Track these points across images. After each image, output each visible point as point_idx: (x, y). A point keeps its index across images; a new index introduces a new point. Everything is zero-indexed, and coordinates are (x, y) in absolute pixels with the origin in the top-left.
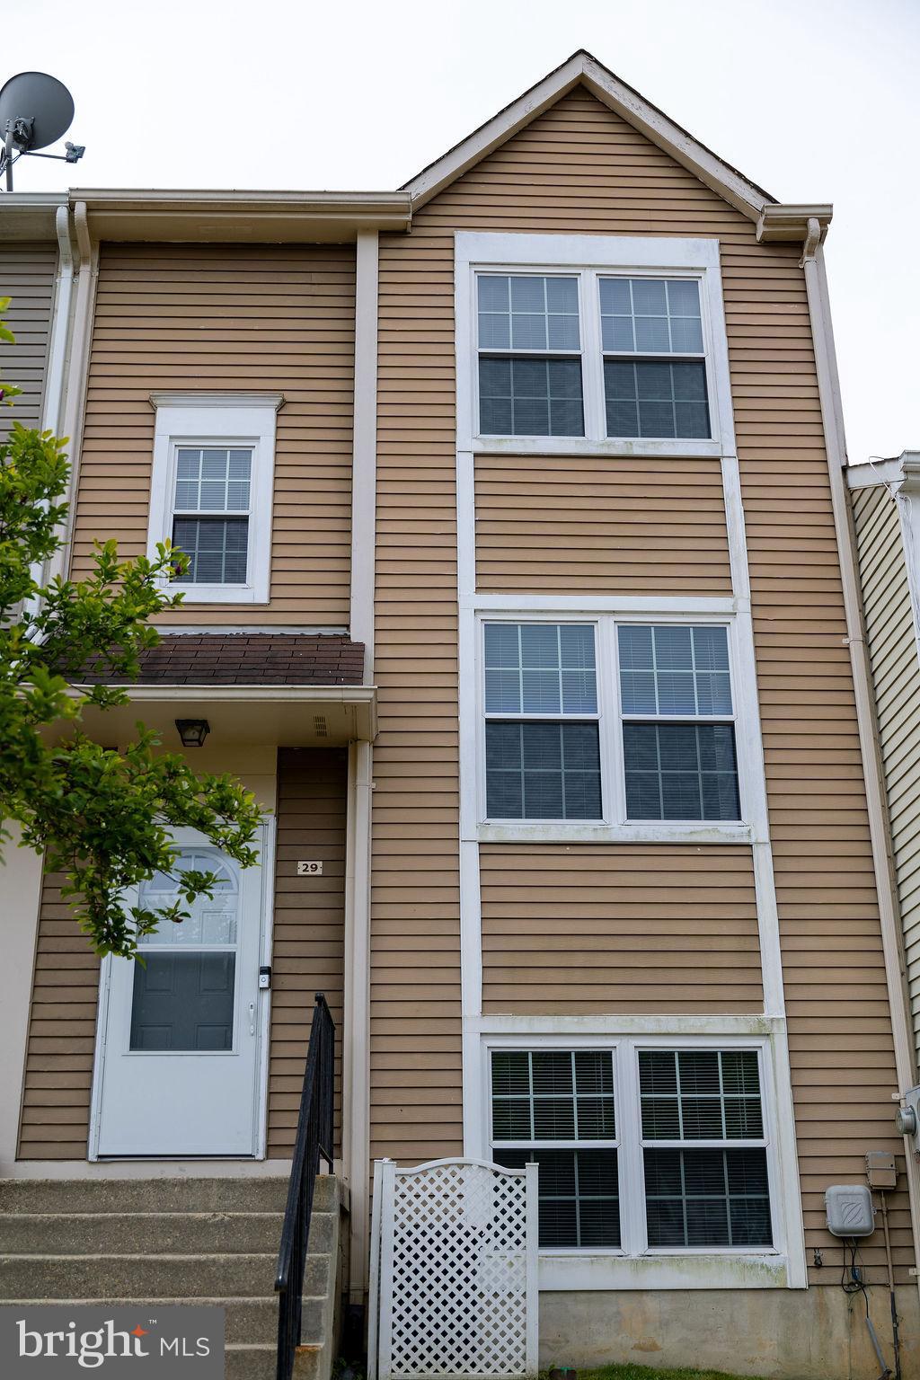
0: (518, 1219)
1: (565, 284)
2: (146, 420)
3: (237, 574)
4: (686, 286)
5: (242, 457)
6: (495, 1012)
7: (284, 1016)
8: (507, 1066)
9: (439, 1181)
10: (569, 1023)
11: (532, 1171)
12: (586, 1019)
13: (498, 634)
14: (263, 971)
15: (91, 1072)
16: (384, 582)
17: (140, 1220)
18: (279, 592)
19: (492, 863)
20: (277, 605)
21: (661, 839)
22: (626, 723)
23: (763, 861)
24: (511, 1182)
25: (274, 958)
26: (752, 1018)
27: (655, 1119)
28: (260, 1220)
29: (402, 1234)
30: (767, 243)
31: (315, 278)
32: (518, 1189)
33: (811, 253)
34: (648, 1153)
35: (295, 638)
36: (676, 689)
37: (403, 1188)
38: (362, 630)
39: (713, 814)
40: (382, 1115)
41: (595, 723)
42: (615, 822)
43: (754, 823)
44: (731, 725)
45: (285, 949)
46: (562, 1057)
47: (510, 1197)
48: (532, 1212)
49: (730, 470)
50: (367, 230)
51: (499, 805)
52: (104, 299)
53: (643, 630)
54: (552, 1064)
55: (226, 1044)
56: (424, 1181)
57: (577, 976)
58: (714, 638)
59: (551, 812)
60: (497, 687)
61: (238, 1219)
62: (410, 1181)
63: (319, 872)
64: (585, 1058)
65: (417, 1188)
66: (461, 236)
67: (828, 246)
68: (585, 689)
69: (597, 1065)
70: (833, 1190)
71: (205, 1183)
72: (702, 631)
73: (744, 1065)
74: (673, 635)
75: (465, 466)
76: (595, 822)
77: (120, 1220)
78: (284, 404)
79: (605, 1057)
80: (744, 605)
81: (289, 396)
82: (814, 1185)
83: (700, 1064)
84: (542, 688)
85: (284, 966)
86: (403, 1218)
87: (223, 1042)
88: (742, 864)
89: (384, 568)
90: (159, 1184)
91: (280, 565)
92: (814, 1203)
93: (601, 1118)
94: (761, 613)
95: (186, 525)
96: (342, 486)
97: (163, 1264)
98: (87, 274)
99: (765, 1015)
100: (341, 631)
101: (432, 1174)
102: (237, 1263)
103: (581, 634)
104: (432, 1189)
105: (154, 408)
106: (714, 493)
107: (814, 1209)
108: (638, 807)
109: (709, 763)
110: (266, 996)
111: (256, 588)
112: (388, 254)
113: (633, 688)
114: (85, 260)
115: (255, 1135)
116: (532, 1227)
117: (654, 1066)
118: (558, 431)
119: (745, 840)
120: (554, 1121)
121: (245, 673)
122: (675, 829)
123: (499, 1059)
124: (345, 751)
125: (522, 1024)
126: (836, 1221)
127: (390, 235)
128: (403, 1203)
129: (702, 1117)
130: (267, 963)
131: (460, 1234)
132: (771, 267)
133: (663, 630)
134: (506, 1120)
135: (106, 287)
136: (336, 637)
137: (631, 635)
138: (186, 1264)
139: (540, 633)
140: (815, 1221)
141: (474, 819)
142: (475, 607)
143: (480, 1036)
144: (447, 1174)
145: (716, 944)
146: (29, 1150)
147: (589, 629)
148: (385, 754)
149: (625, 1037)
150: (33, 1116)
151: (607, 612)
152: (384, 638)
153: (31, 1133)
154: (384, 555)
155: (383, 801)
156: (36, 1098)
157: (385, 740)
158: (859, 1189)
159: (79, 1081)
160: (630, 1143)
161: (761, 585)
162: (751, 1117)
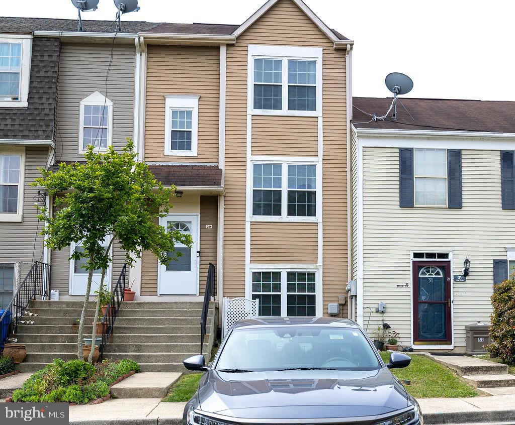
1: (278, 63)
2: (163, 102)
3: (189, 147)
4: (313, 63)
5: (189, 113)
6: (253, 263)
7: (203, 263)
8: (256, 275)
10: (271, 266)
12: (275, 265)
13: (257, 167)
14: (198, 252)
15: (157, 275)
16: (227, 152)
18: (200, 153)
19: (254, 227)
20: (200, 157)
21: (296, 221)
22: (288, 191)
23: (320, 227)
25: (200, 249)
26: (315, 265)
27: (290, 288)
28: (198, 311)
30: (336, 50)
31: (209, 57)
33: (348, 54)
34: (288, 296)
36: (302, 182)
38: (221, 166)
39: (309, 215)
40: (226, 286)
41: (281, 191)
42: (284, 217)
43: (319, 217)
44: (315, 192)
45: (203, 247)
46: (269, 273)
49: (320, 120)
50: (223, 44)
51: (256, 212)
52: (150, 63)
53: (295, 166)
54: (266, 275)
55: (189, 269)
57: (273, 255)
58: (312, 168)
59: (269, 214)
60: (256, 181)
62: (231, 302)
63: (211, 228)
64: (274, 274)
65: (232, 304)
66: (250, 47)
68: (279, 182)
69: (277, 275)
70: (330, 304)
71: (186, 303)
72: (309, 166)
73: (312, 276)
74: (302, 167)
75: (249, 118)
76: (279, 216)
78: (200, 97)
79: (279, 274)
80: (321, 160)
81: (202, 95)
82: (326, 303)
83: (301, 275)
84: (267, 181)
85: (203, 251)
86: (229, 310)
87: (188, 268)
88: (315, 228)
89: (227, 148)
91: (200, 145)
92: (325, 307)
93: (277, 288)
94: (325, 161)
95: (175, 133)
96: (216, 122)
97: (178, 319)
98: (144, 55)
99: (317, 264)
100: (216, 164)
102: (193, 319)
103: (278, 167)
105: (165, 98)
106: (315, 127)
107: (325, 308)
108: (290, 213)
109: (309, 201)
110: (199, 258)
111: (194, 152)
112: (229, 52)
113: (290, 182)
114: (143, 51)
115: (197, 290)
116: (257, 312)
117: (291, 276)
118: (275, 108)
119: (316, 222)
121: (192, 180)
122: (300, 219)
123: (254, 274)
124: (217, 197)
125: (260, 266)
126: (330, 311)
127: (230, 46)
128: (229, 307)
129: (301, 288)
130: (199, 250)
131: (245, 313)
132: (336, 57)
133: (299, 166)
134: (255, 287)
136: (215, 166)
137: (291, 167)
138: (183, 319)
139: (267, 167)
140: (325, 311)
141: (249, 216)
142: (251, 159)
143: (250, 268)
144: (242, 301)
145: (308, 247)
146: (143, 293)
147: (280, 166)
148: (228, 199)
149: (284, 269)
150: (144, 285)
151: (285, 161)
152: (227, 168)
153: (143, 289)
154: (227, 144)
155: (227, 211)
156: (144, 281)
157: (227, 195)
158: (336, 304)
159: (154, 277)
160: (284, 293)
161: (326, 154)
162: (312, 288)
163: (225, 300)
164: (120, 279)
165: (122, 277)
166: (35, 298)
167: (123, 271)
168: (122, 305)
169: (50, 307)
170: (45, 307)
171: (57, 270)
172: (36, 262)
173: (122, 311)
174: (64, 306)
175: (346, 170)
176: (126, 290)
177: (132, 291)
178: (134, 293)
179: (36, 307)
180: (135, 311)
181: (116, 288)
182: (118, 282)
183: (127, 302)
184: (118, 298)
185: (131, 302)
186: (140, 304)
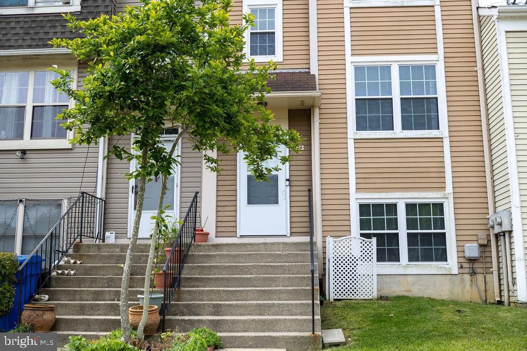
0: (370, 254)
3: (272, 52)
5: (272, 11)
6: (360, 192)
7: (294, 194)
8: (364, 208)
9: (346, 243)
10: (383, 195)
11: (374, 240)
12: (389, 194)
13: (359, 70)
14: (287, 180)
15: (236, 211)
16: (321, 53)
17: (262, 254)
18: (286, 57)
19: (358, 145)
20: (286, 62)
21: (413, 137)
22: (401, 99)
23: (446, 143)
24: (368, 243)
25: (290, 176)
26: (442, 193)
27: (411, 224)
28: (296, 254)
29: (335, 258)
32: (370, 245)
34: (408, 234)
35: (292, 73)
36: (418, 87)
37: (335, 245)
38: (314, 70)
39: (430, 128)
40: (325, 223)
41: (391, 99)
42: (398, 131)
43: (444, 131)
44: (437, 98)
45: (294, 173)
46: (381, 205)
47: (368, 247)
48: (375, 252)
49: (438, 10)
51: (360, 127)
53: (407, 67)
54: (378, 208)
55: (276, 202)
56: (342, 243)
57: (386, 180)
58: (431, 68)
59: (377, 128)
60: (359, 88)
61: (290, 253)
62: (337, 243)
63: (303, 149)
64: (388, 205)
65: (340, 245)
68: (388, 88)
69: (392, 208)
70: (467, 245)
71: (279, 244)
72: (427, 67)
73: (439, 207)
74: (417, 68)
75: (347, 12)
76: (391, 131)
77: (256, 254)
79: (395, 205)
80: (442, 58)
82: (461, 244)
83: (424, 207)
84: (373, 88)
85: (293, 178)
86: (335, 253)
88: (439, 144)
89: (321, 49)
90: (265, 244)
91: (286, 48)
92: (461, 249)
93: (394, 224)
94: (447, 60)
95: (255, 36)
99: (446, 192)
100: (307, 70)
101: (344, 241)
103: (387, 69)
104: (344, 245)
106: (432, 18)
107: (461, 251)
108: (405, 127)
109: (429, 111)
110: (288, 187)
111: (278, 57)
113: (404, 87)
115: (287, 230)
116: (375, 256)
117: (410, 208)
119: (441, 136)
120: (379, 224)
121: (279, 87)
122: (418, 133)
123: (361, 206)
124: (310, 110)
125: (368, 195)
126: (467, 254)
128: (335, 249)
129: (426, 224)
130: (288, 178)
131: (353, 258)
133: (414, 67)
134: (364, 224)
136: (305, 72)
137: (403, 69)
139: (373, 69)
140: (461, 254)
141: (352, 131)
142: (351, 61)
143: (355, 199)
144: (348, 240)
145: (431, 170)
146: (219, 234)
147: (389, 68)
148: (323, 111)
149: (401, 199)
150: (219, 224)
151: (395, 61)
152: (322, 72)
153: (219, 229)
154: (321, 44)
155: (323, 126)
156: (220, 219)
157: (323, 106)
158: (475, 245)
159: (233, 214)
160: (403, 231)
161: (448, 50)
162: (441, 224)
163: (330, 240)
164: (190, 210)
165: (193, 209)
166: (81, 240)
167: (193, 201)
168: (192, 248)
169: (99, 251)
170: (94, 252)
171: (114, 206)
172: (83, 193)
173: (193, 255)
174: (117, 250)
175: (476, 69)
176: (197, 230)
177: (205, 230)
178: (207, 234)
179: (82, 253)
180: (209, 256)
181: (186, 218)
182: (188, 215)
183: (199, 244)
184: (186, 240)
185: (204, 243)
186: (216, 246)
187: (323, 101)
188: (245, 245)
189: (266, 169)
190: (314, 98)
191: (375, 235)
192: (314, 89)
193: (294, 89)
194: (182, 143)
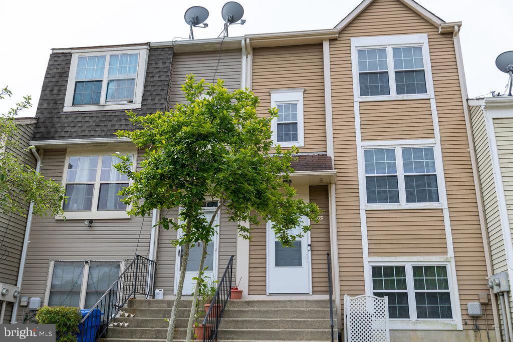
0: (383, 311)
1: (383, 51)
2: (268, 97)
3: (295, 138)
4: (419, 49)
5: (295, 106)
6: (372, 256)
7: (315, 257)
8: (376, 270)
9: (361, 301)
10: (392, 259)
11: (386, 298)
12: (397, 257)
13: (368, 153)
14: (309, 245)
15: (266, 272)
16: (336, 139)
17: (287, 310)
18: (307, 143)
19: (369, 215)
20: (307, 147)
21: (417, 208)
22: (405, 176)
23: (446, 214)
24: (381, 301)
26: (445, 257)
27: (418, 284)
28: (318, 310)
29: (352, 314)
30: (442, 34)
31: (312, 54)
32: (382, 303)
33: (455, 36)
34: (416, 293)
35: (312, 156)
36: (420, 166)
37: (352, 303)
38: (330, 153)
39: (431, 200)
40: (343, 283)
41: (397, 176)
42: (403, 204)
43: (443, 203)
44: (436, 175)
45: (314, 240)
46: (391, 268)
47: (381, 305)
48: (387, 309)
49: (433, 102)
50: (326, 39)
51: (370, 200)
52: (255, 64)
53: (409, 149)
54: (388, 270)
55: (300, 265)
56: (357, 301)
57: (395, 246)
58: (429, 151)
59: (385, 201)
60: (368, 167)
61: (312, 310)
62: (354, 301)
63: (322, 219)
64: (397, 268)
65: (356, 303)
66: (352, 39)
67: (460, 33)
68: (393, 167)
69: (401, 270)
70: (469, 304)
71: (302, 301)
72: (426, 149)
73: (443, 270)
74: (418, 151)
75: (356, 105)
76: (397, 204)
77: (282, 310)
78: (305, 90)
79: (403, 267)
80: (438, 141)
81: (306, 88)
82: (464, 302)
83: (429, 269)
84: (381, 167)
85: (314, 244)
86: (352, 310)
88: (440, 214)
89: (336, 136)
90: (290, 301)
91: (307, 136)
92: (464, 307)
93: (403, 284)
94: (443, 143)
95: (281, 126)
96: (323, 113)
97: (295, 321)
98: (250, 57)
99: (448, 256)
100: (324, 153)
101: (359, 299)
103: (392, 152)
104: (359, 303)
105: (270, 94)
106: (429, 109)
107: (464, 309)
108: (409, 199)
109: (429, 186)
110: (310, 252)
111: (300, 142)
112: (332, 46)
113: (406, 166)
114: (249, 53)
115: (309, 289)
116: (387, 313)
117: (417, 270)
118: (383, 94)
119: (441, 208)
120: (390, 285)
122: (420, 205)
123: (374, 268)
124: (327, 186)
125: (380, 259)
126: (470, 312)
127: (332, 40)
128: (352, 306)
129: (431, 284)
130: (310, 243)
131: (367, 314)
132: (444, 41)
133: (415, 149)
134: (377, 284)
135: (255, 61)
136: (323, 155)
137: (406, 151)
139: (379, 152)
140: (465, 312)
141: (364, 204)
142: (361, 145)
143: (368, 262)
144: (363, 299)
145: (433, 237)
146: (251, 292)
147: (393, 150)
148: (338, 187)
149: (409, 262)
150: (252, 283)
151: (398, 145)
152: (337, 155)
153: (251, 288)
154: (335, 132)
155: (339, 199)
156: (252, 279)
157: (338, 183)
158: (477, 303)
159: (263, 274)
160: (411, 291)
161: (443, 135)
162: (445, 284)
163: (347, 298)
164: (226, 272)
165: (229, 270)
166: (135, 296)
167: (229, 264)
168: (228, 304)
169: (149, 306)
170: (145, 307)
171: (163, 268)
172: (138, 256)
173: (229, 311)
174: (164, 305)
175: (469, 150)
176: (232, 289)
177: (240, 289)
178: (241, 292)
179: (135, 307)
180: (243, 311)
181: (223, 278)
182: (225, 275)
183: (234, 300)
184: (223, 297)
185: (238, 300)
186: (249, 303)
187: (338, 179)
188: (273, 302)
189: (291, 236)
190: (331, 176)
191: (386, 294)
192: (331, 168)
193: (313, 169)
194: (221, 214)
